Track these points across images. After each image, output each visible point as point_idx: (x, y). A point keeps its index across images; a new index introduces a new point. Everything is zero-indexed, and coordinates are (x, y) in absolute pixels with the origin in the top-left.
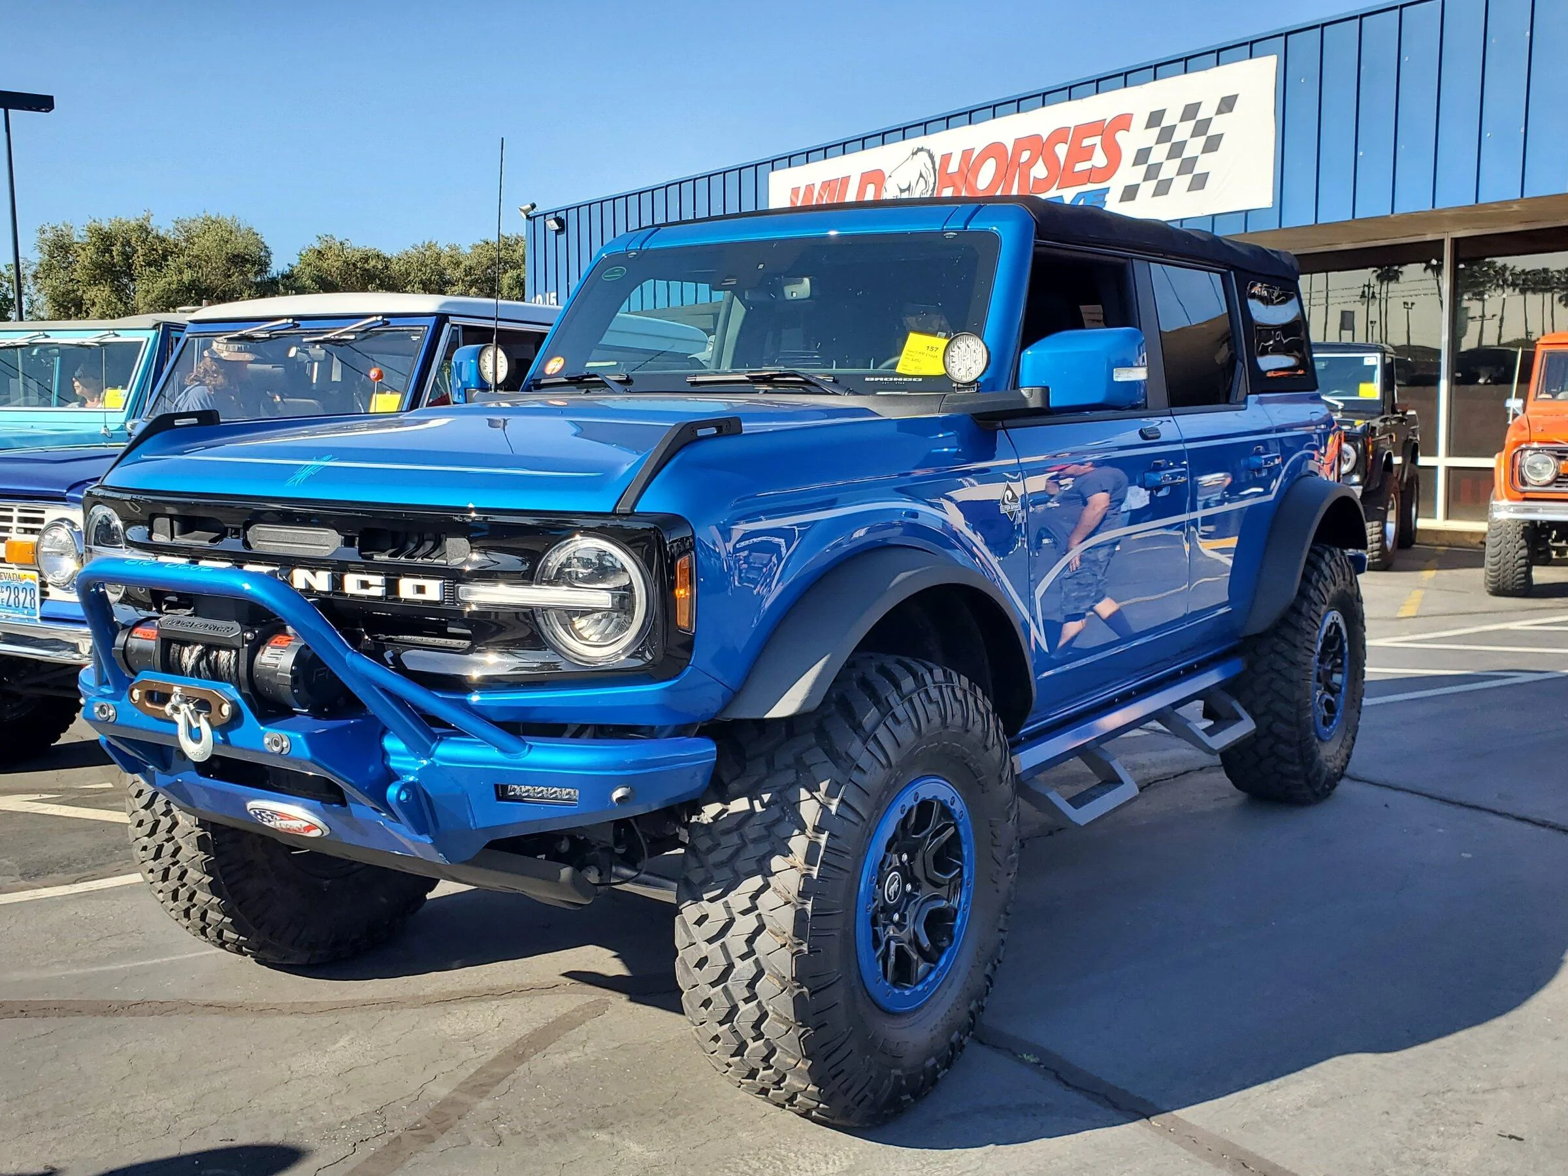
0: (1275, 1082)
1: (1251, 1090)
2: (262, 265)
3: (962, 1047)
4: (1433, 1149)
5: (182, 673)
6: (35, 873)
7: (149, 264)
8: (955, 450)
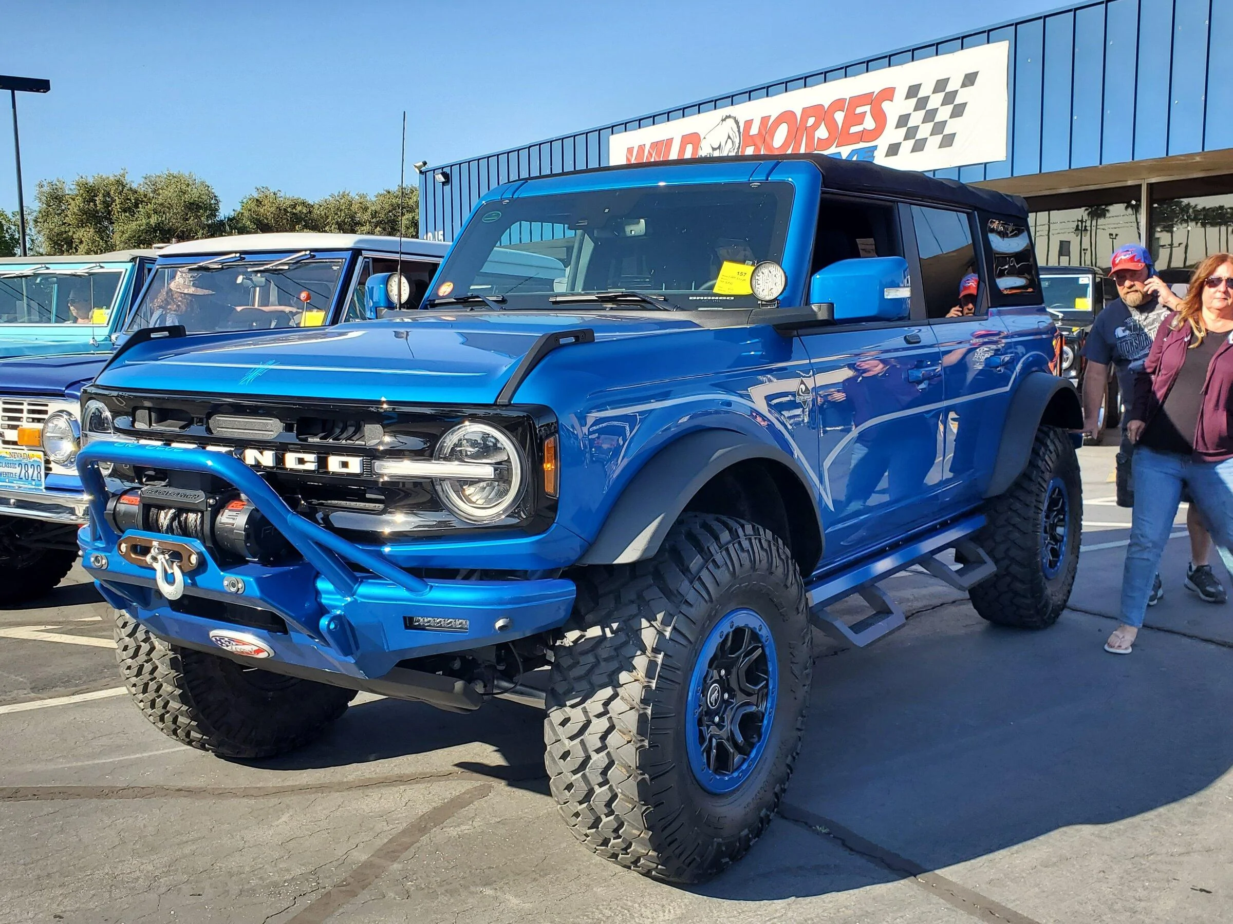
0: (1015, 848)
1: (996, 853)
2: (214, 211)
3: (769, 821)
4: (1140, 900)
5: (159, 531)
6: (42, 688)
7: (125, 211)
8: (760, 353)
